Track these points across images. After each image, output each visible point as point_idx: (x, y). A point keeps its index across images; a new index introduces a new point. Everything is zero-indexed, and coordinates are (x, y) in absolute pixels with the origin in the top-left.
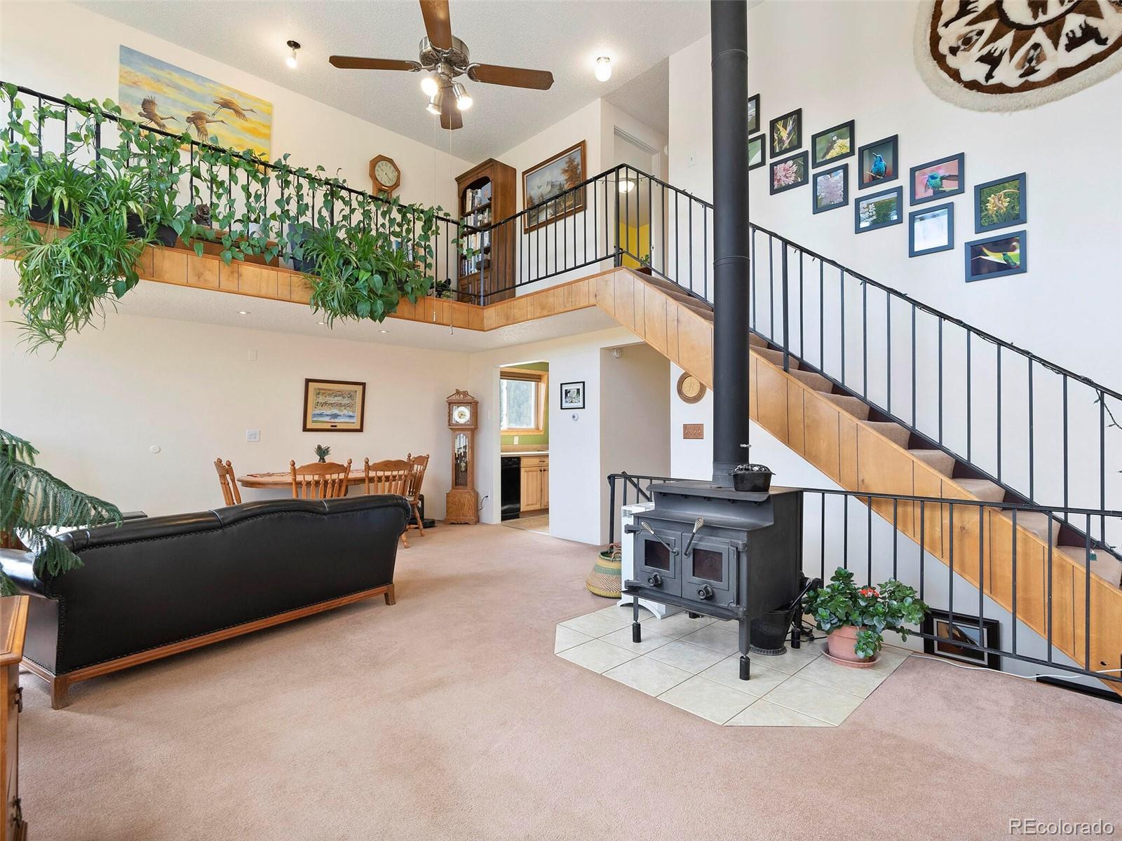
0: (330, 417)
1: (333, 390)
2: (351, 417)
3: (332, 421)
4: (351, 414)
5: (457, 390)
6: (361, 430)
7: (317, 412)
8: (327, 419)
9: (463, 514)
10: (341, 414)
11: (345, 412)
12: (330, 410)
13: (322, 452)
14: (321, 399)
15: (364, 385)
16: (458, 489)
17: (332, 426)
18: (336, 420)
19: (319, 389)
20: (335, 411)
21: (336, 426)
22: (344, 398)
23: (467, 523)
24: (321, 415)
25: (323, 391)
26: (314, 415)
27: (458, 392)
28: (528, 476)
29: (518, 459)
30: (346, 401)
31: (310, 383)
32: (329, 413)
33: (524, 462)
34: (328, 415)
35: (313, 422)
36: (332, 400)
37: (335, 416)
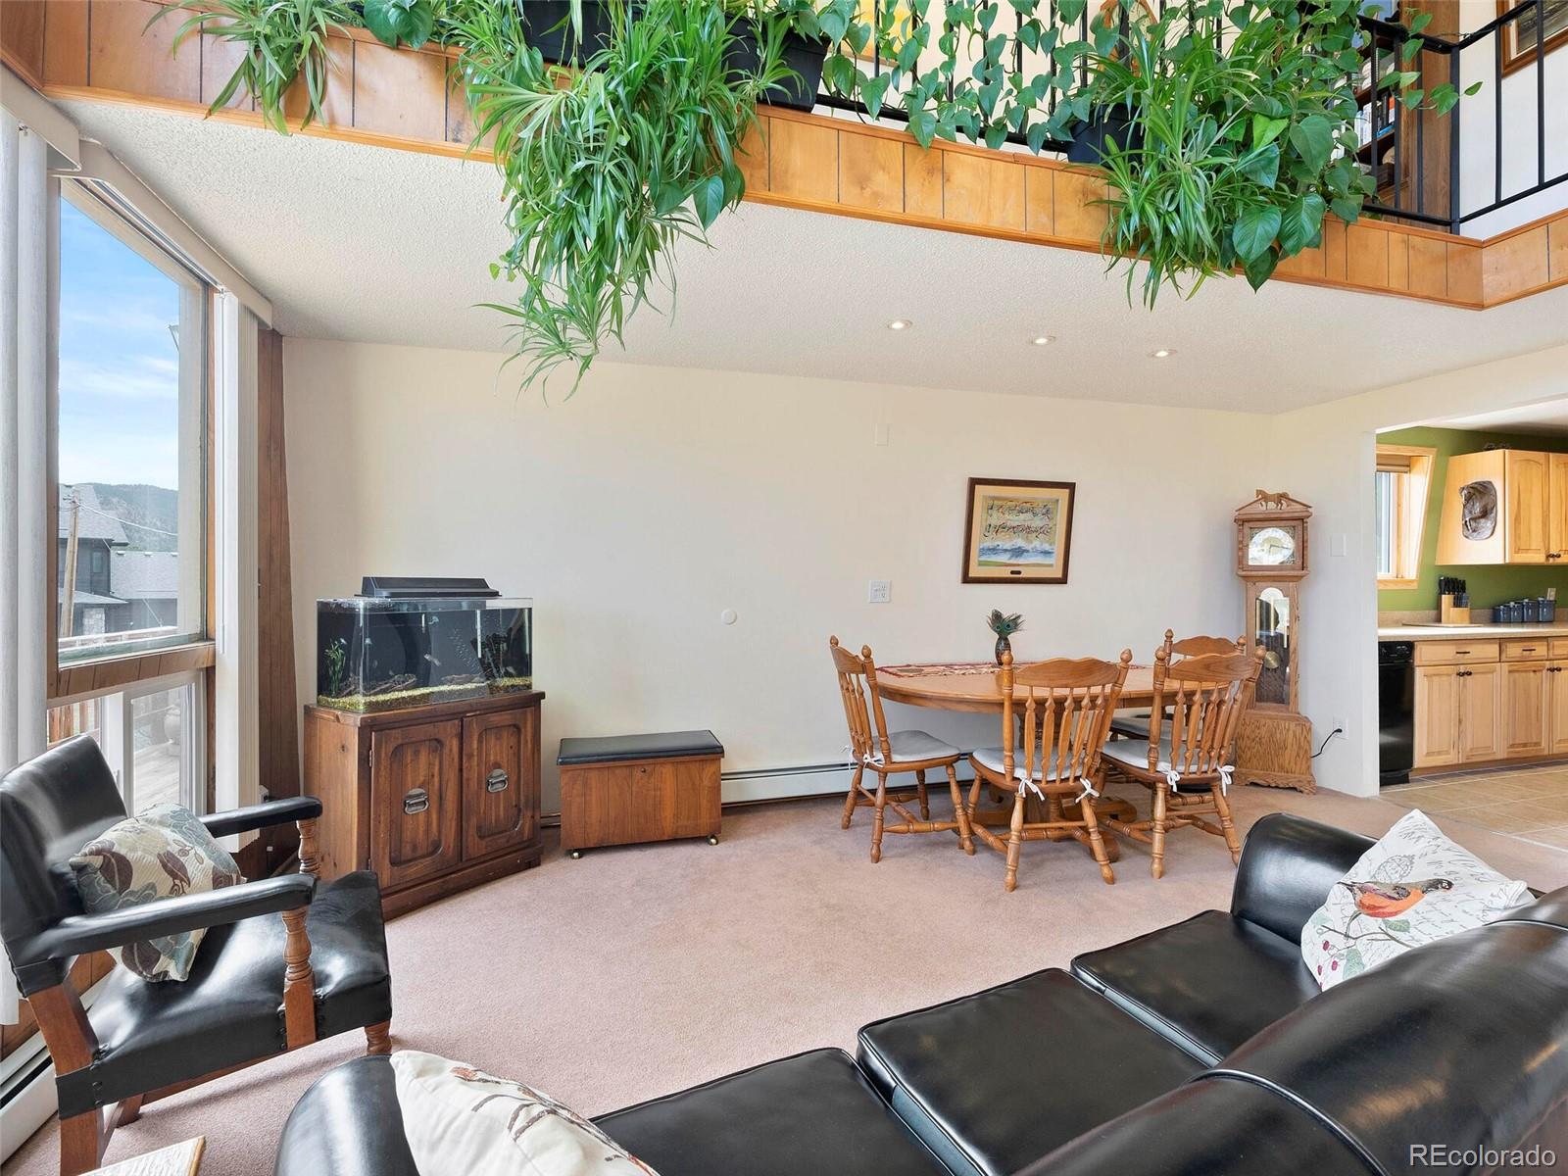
0: (1008, 555)
1: (1017, 500)
2: (1046, 553)
3: (1012, 561)
4: (1047, 547)
5: (1259, 492)
6: (1063, 580)
7: (988, 544)
8: (1004, 558)
9: (1282, 768)
10: (1029, 547)
11: (1036, 543)
12: (1011, 539)
13: (1004, 626)
14: (996, 519)
15: (1071, 487)
16: (1260, 708)
17: (1012, 573)
18: (1020, 561)
19: (994, 498)
20: (1020, 542)
21: (1019, 573)
22: (1035, 515)
23: (1294, 789)
24: (994, 550)
25: (1000, 503)
26: (983, 551)
27: (1264, 497)
28: (1430, 688)
29: (1410, 646)
30: (1037, 522)
31: (978, 488)
32: (1008, 546)
33: (1421, 655)
34: (1006, 550)
35: (981, 564)
36: (1014, 519)
37: (1019, 552)
